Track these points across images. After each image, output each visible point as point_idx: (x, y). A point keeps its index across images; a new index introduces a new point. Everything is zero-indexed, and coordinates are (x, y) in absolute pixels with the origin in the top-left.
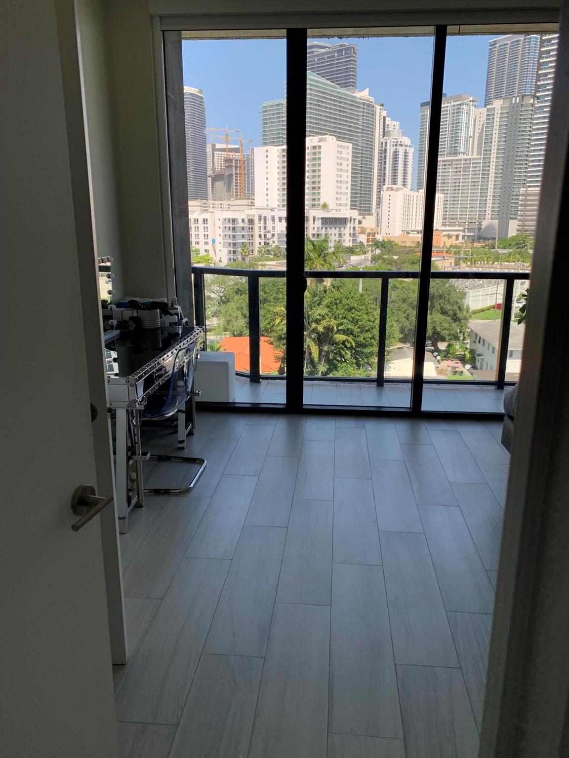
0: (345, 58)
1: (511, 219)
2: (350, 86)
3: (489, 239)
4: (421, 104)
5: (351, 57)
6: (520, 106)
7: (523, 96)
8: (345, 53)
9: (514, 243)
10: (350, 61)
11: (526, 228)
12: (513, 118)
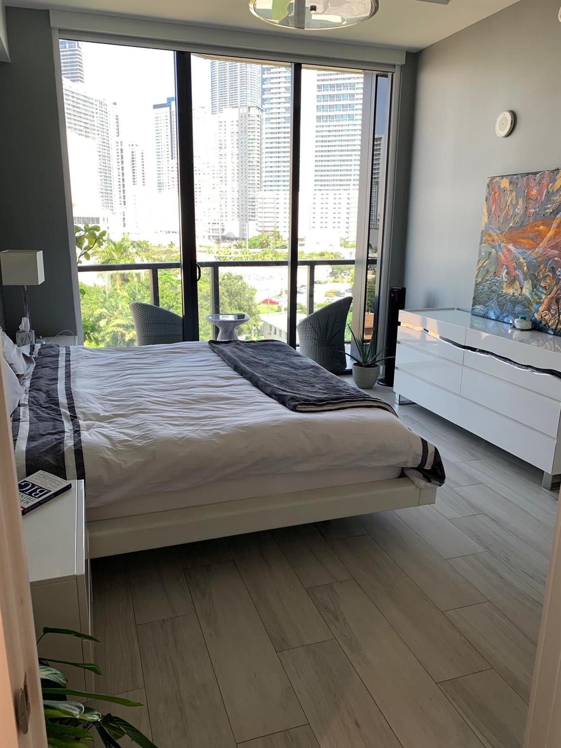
0: (70, 51)
1: (250, 220)
2: (78, 80)
3: (232, 240)
4: (154, 106)
5: (75, 50)
6: (247, 116)
7: (249, 108)
8: (69, 46)
9: (258, 243)
10: (76, 54)
11: (266, 229)
12: (244, 127)
